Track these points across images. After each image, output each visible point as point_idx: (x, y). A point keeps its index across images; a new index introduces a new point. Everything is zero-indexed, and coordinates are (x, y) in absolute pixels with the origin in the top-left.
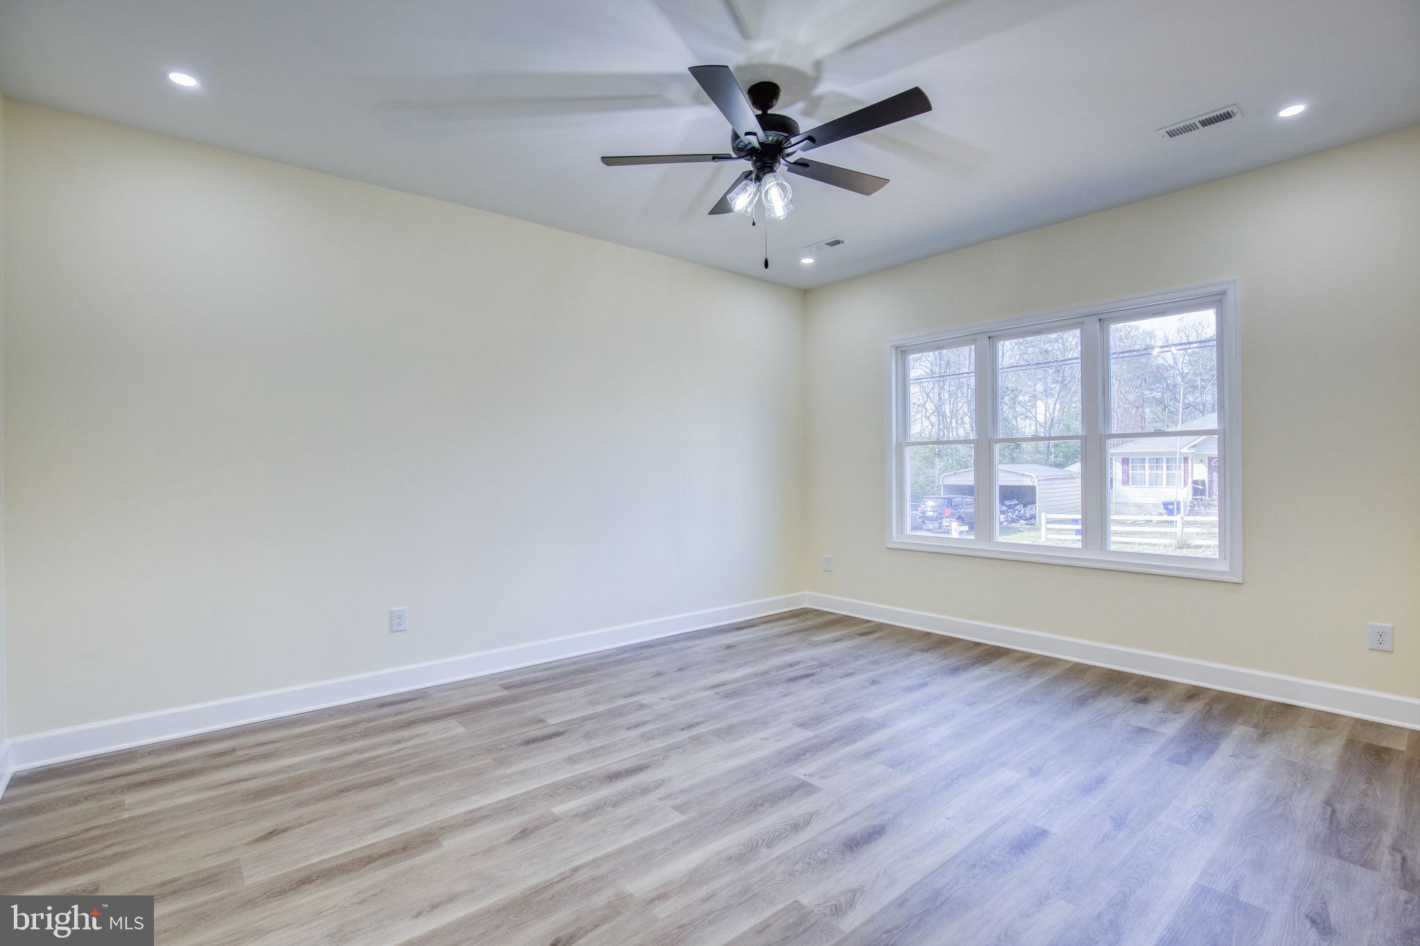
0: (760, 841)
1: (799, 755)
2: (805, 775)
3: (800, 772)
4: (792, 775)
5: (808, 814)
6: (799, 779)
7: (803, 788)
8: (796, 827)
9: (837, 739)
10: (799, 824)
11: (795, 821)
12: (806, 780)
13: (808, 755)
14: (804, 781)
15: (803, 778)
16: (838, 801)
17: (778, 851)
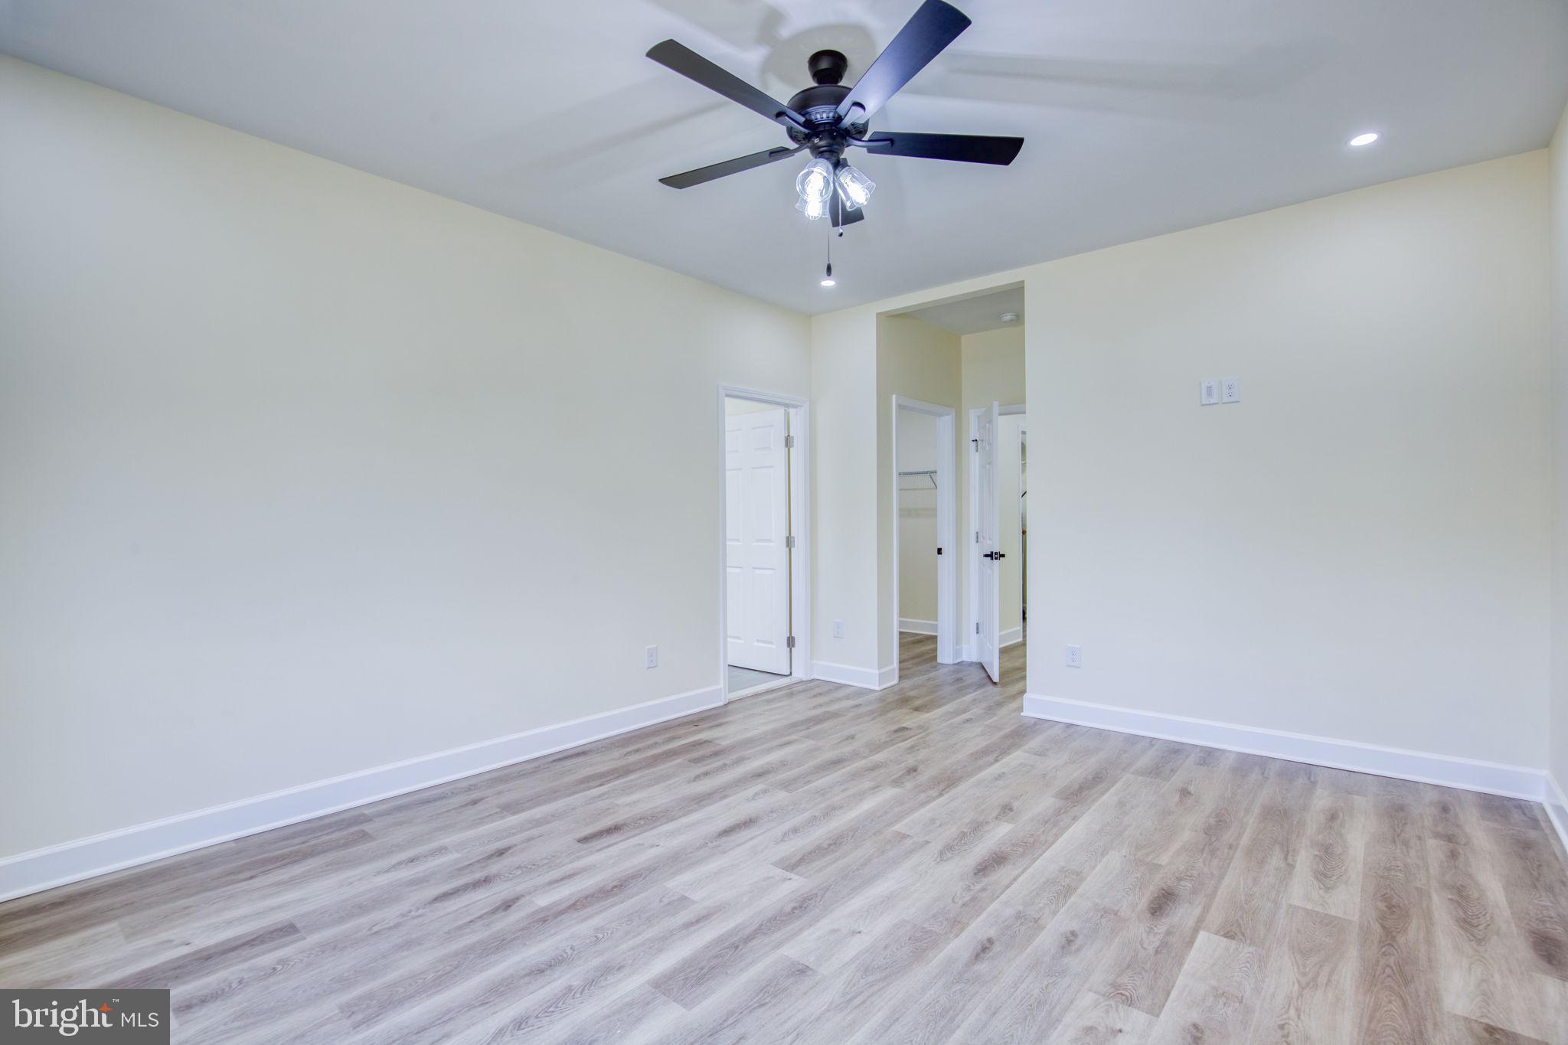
0: (822, 819)
1: (801, 907)
2: (790, 879)
3: (795, 885)
4: (805, 878)
5: (785, 841)
6: (797, 874)
7: (794, 865)
8: (795, 830)
9: (746, 943)
10: (792, 832)
11: (798, 834)
12: (789, 873)
13: (788, 909)
14: (791, 872)
15: (792, 876)
16: (756, 854)
17: (807, 815)
